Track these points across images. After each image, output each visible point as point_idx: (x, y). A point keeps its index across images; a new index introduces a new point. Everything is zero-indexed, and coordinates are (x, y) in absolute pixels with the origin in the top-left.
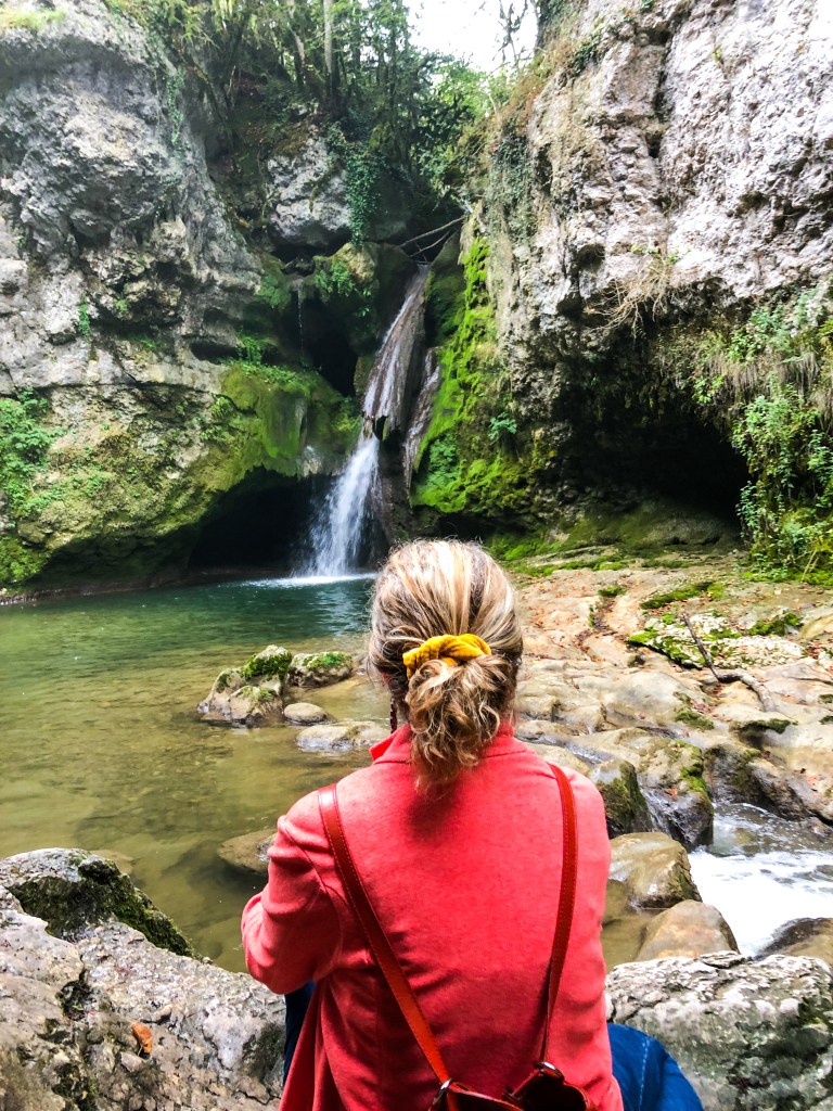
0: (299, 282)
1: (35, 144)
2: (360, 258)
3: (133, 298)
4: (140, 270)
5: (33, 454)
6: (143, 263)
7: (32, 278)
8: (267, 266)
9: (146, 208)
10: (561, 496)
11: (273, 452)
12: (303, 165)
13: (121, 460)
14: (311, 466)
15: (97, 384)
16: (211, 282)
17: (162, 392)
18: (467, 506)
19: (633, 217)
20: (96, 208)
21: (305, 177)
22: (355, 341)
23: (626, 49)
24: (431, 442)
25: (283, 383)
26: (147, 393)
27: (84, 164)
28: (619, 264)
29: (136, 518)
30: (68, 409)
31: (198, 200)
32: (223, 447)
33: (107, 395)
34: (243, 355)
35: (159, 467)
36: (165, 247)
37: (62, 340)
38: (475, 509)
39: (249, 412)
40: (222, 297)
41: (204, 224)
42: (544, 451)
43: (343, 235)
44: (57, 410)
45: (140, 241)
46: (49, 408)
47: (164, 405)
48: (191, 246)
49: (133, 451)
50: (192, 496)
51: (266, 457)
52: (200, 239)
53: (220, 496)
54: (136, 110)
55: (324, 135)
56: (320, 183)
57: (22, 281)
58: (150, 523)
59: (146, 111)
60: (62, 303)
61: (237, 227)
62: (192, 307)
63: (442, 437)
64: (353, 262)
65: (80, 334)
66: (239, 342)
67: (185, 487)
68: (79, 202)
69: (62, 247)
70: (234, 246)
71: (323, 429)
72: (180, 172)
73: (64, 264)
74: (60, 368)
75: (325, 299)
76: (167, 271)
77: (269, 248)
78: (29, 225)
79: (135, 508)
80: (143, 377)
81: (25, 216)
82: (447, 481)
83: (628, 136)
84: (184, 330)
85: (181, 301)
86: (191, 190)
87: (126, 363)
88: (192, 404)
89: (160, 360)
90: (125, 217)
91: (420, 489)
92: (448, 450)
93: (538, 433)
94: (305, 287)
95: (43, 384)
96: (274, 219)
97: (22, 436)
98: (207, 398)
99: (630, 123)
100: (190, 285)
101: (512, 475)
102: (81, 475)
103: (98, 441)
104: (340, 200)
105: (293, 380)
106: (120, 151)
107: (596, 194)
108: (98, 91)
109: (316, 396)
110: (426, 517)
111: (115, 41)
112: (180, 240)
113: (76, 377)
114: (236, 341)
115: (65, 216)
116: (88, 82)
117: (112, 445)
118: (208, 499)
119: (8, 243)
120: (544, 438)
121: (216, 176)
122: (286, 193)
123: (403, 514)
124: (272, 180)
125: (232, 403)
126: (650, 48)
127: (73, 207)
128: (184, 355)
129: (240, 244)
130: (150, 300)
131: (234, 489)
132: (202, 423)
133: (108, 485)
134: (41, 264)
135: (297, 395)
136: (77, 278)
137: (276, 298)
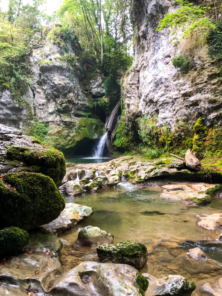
0: (95, 103)
1: (48, 81)
2: (106, 99)
3: (63, 107)
4: (65, 102)
5: (45, 133)
6: (65, 101)
7: (47, 103)
8: (89, 100)
9: (66, 92)
10: (134, 144)
11: (88, 134)
12: (97, 81)
13: (60, 135)
14: (96, 137)
15: (57, 121)
16: (78, 103)
17: (68, 123)
18: (121, 146)
19: (134, 99)
20: (57, 91)
21: (97, 84)
22: (106, 114)
23: (133, 73)
24: (116, 133)
25: (92, 121)
26: (65, 123)
27: (56, 85)
28: (132, 107)
29: (62, 145)
30: (52, 126)
31: (76, 89)
32: (79, 133)
33: (58, 123)
34: (84, 116)
35: (67, 136)
36: (69, 98)
37: (51, 114)
38: (122, 146)
39: (84, 127)
40: (81, 106)
41: (77, 93)
42: (131, 136)
43: (104, 94)
44: (50, 126)
45: (65, 96)
46: (48, 125)
47: (68, 125)
48: (74, 97)
49: (62, 133)
50: (73, 142)
51: (87, 135)
52: (76, 96)
53: (78, 142)
54: (65, 75)
55: (101, 76)
56: (99, 85)
57: (45, 103)
58: (65, 146)
59: (66, 75)
60: (52, 107)
61: (84, 93)
62: (74, 108)
63: (118, 133)
64: (105, 99)
65: (54, 113)
66: (84, 114)
67: (71, 140)
68: (55, 91)
69: (52, 98)
70: (83, 97)
71: (99, 130)
72: (72, 85)
73: (52, 101)
74: (51, 118)
75: (100, 106)
76: (70, 102)
77: (91, 96)
78: (47, 94)
79: (62, 143)
80: (65, 120)
81: (46, 93)
82: (119, 141)
83: (133, 86)
84: (73, 112)
85: (72, 107)
86: (74, 88)
87: (62, 118)
88: (74, 125)
89: (68, 117)
90: (62, 93)
91: (114, 142)
92: (119, 135)
93: (130, 133)
94: (96, 104)
95: (48, 121)
96: (92, 91)
97: (43, 130)
98: (76, 124)
99: (134, 84)
100: (74, 104)
101: (127, 140)
102: (53, 137)
103: (56, 131)
104: (103, 88)
105: (93, 121)
106: (61, 82)
107: (129, 95)
108: (58, 73)
109: (98, 124)
110: (115, 148)
111: (61, 65)
112: (72, 96)
113: (53, 120)
114: (83, 114)
115: (53, 93)
116: (57, 71)
117: (59, 132)
118: (76, 142)
119: (43, 97)
120: (131, 134)
121: (81, 84)
122: (93, 87)
123: (111, 147)
124: (91, 84)
125: (81, 125)
126: (137, 73)
127: (54, 91)
128: (73, 116)
129: (84, 96)
130: (67, 107)
131: (81, 141)
132: (75, 129)
133: (57, 139)
134: (48, 100)
135: (94, 124)
136: (54, 103)
137: (91, 106)
